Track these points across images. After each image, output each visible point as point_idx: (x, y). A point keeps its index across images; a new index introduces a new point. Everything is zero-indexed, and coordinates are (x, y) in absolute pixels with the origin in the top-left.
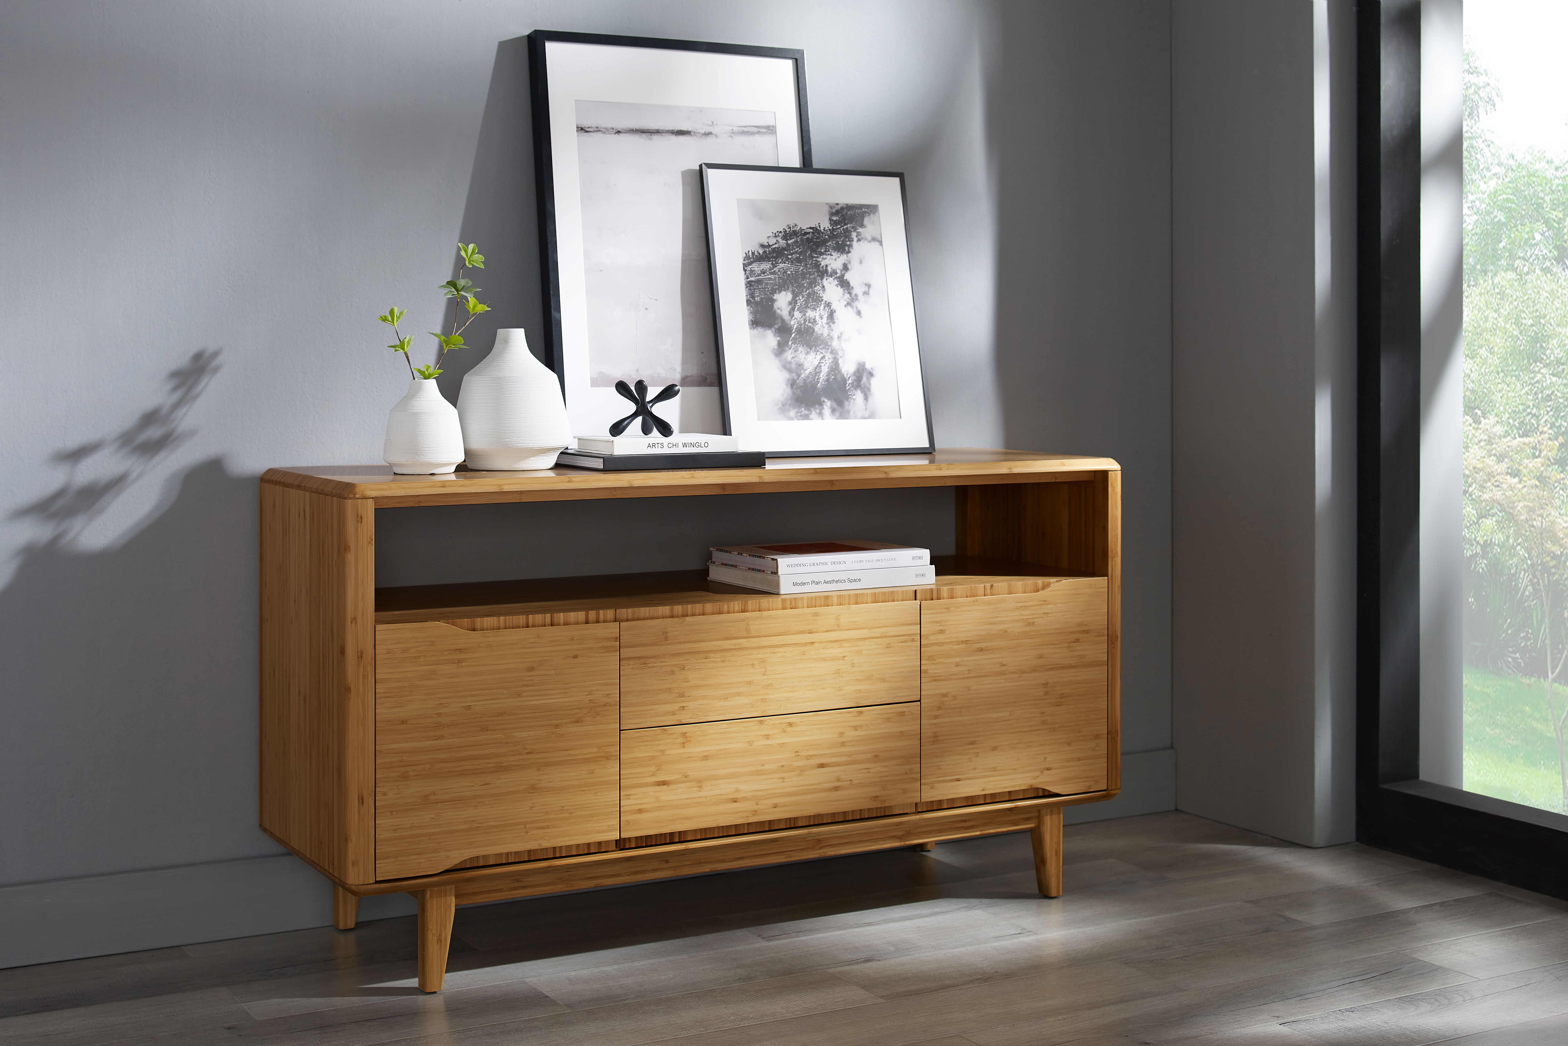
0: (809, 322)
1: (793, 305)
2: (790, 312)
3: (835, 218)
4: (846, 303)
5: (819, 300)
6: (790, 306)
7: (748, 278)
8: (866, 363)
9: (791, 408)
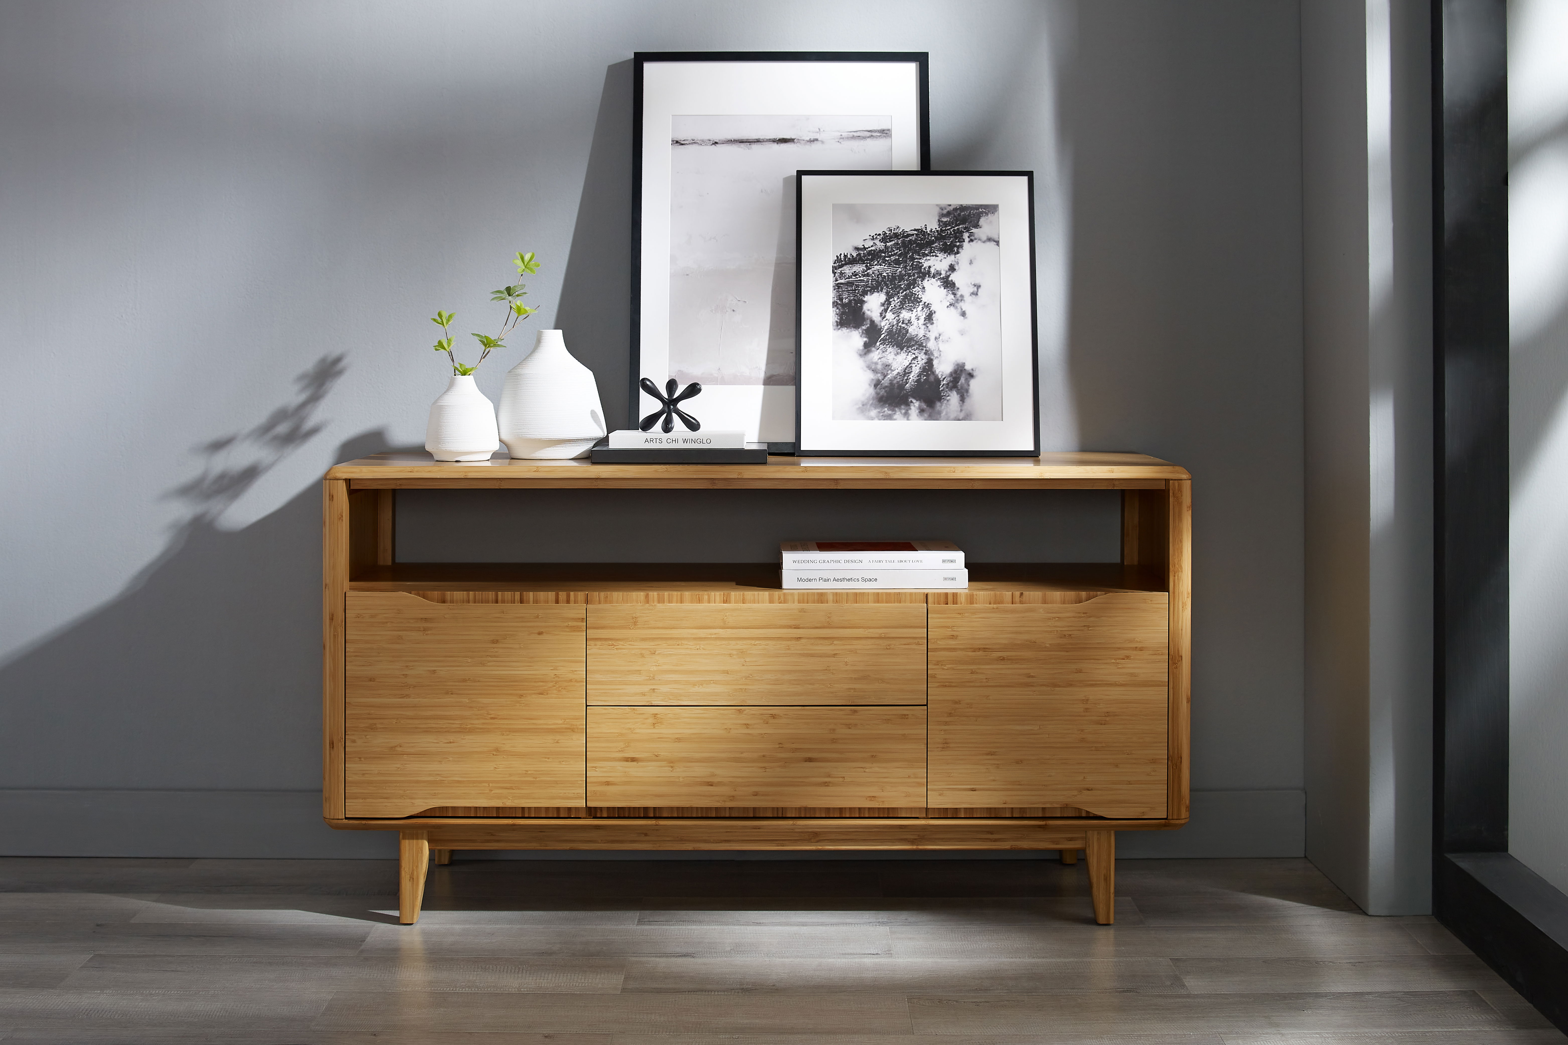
0: (903, 323)
1: (886, 306)
2: (881, 314)
3: (945, 220)
4: (949, 304)
5: (917, 301)
6: (883, 308)
7: (836, 280)
8: (966, 364)
9: (872, 408)
